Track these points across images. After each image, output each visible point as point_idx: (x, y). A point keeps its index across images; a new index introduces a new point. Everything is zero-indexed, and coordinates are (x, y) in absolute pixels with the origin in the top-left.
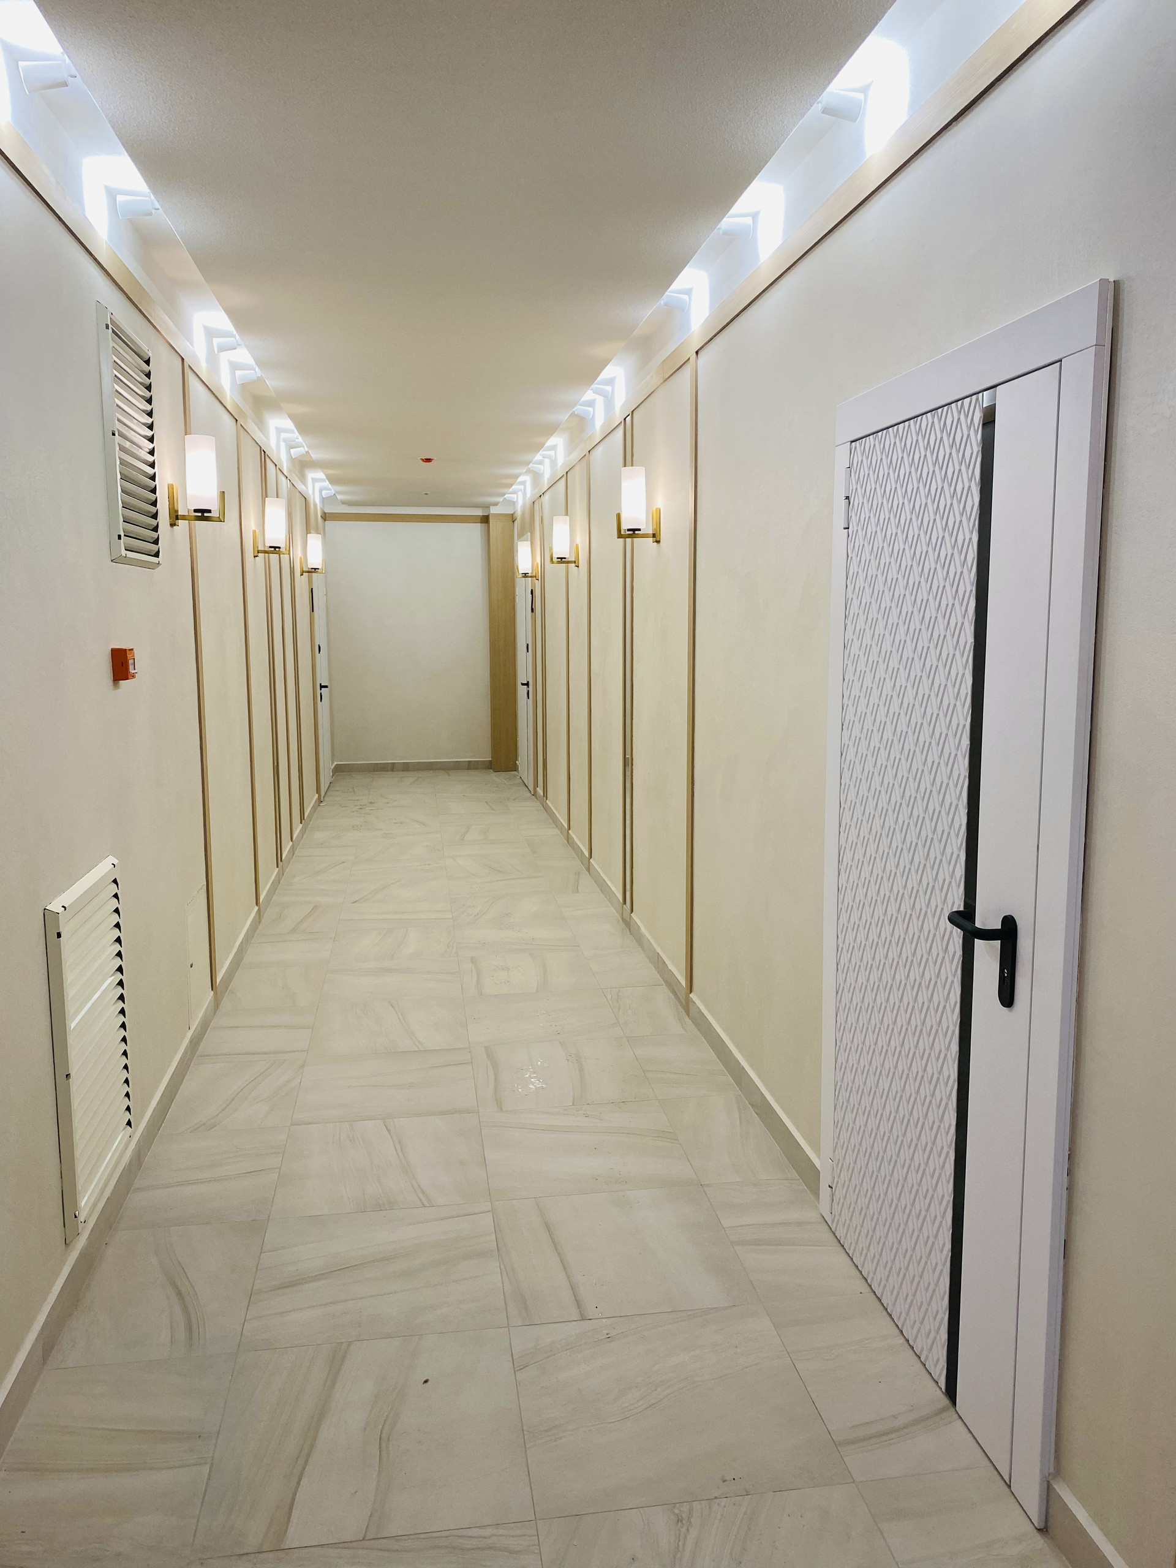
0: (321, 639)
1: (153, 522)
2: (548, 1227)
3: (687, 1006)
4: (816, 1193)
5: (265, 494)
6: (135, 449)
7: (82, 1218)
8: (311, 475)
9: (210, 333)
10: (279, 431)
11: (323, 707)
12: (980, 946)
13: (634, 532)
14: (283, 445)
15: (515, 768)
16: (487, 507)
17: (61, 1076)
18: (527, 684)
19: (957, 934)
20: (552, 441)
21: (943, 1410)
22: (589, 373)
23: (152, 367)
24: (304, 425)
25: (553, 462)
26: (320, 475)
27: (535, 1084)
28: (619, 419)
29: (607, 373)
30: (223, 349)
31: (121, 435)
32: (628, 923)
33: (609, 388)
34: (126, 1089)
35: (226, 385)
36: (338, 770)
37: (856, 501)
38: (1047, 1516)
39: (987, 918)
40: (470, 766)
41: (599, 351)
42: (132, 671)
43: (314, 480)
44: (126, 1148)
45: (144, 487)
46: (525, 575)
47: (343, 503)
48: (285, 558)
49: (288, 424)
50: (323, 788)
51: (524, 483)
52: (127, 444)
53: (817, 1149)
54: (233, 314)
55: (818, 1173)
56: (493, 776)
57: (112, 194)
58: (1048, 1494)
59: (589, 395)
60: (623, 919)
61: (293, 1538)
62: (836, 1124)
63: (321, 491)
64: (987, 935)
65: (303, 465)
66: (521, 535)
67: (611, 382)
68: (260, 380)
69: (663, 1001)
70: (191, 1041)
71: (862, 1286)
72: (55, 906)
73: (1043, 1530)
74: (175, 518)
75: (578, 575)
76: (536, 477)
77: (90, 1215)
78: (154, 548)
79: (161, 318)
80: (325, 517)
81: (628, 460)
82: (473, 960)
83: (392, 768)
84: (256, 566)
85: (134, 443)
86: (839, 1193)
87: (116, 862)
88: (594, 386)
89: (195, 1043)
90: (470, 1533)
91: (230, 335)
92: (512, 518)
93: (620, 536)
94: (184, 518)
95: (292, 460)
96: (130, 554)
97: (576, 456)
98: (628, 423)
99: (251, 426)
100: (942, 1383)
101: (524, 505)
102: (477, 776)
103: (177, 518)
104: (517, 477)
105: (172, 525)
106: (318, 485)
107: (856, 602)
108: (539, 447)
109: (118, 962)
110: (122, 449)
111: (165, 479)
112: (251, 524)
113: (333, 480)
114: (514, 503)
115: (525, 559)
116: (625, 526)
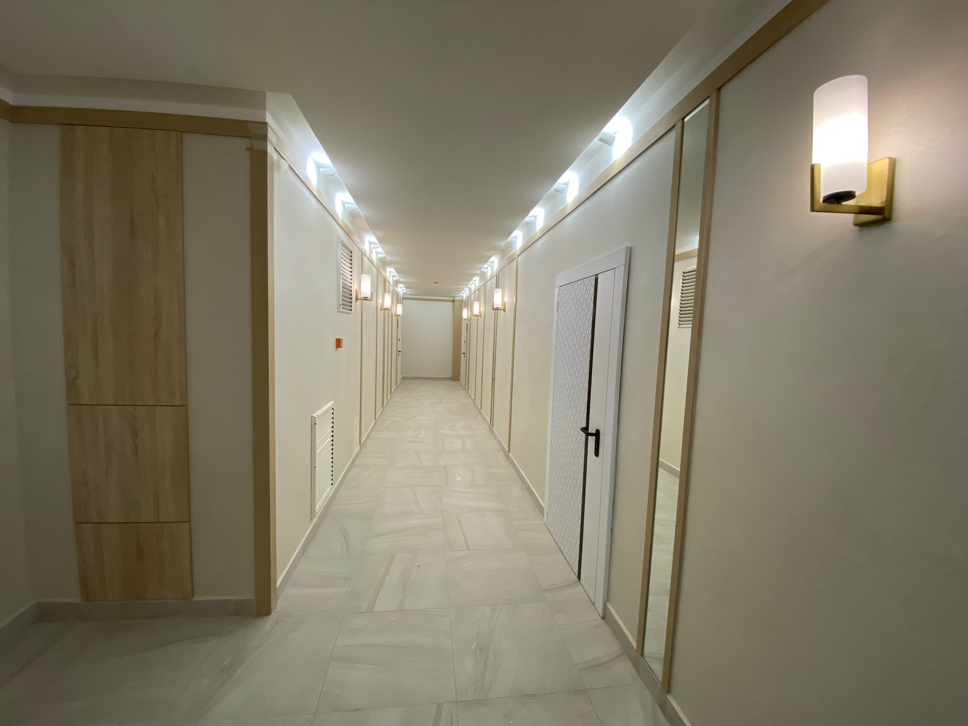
0: (400, 337)
1: (350, 300)
2: (459, 522)
3: (508, 457)
4: (543, 516)
5: (385, 291)
6: (346, 279)
7: (316, 512)
8: (400, 285)
9: (371, 243)
10: (390, 272)
11: (399, 358)
12: (590, 437)
13: (497, 309)
14: (391, 277)
15: (459, 380)
16: (454, 297)
17: (313, 467)
18: (464, 353)
19: (584, 435)
20: (475, 278)
21: (577, 582)
22: (486, 259)
23: (353, 254)
24: (397, 271)
25: (475, 285)
26: (402, 285)
27: (459, 479)
28: (495, 274)
29: (492, 259)
30: (374, 248)
31: (342, 274)
32: (491, 430)
33: (492, 264)
34: (332, 473)
35: (374, 257)
36: (403, 378)
37: (560, 304)
38: (604, 613)
39: (592, 430)
40: (445, 379)
41: (488, 253)
42: (342, 345)
43: (400, 287)
44: (330, 492)
45: (349, 290)
46: (465, 319)
47: (409, 294)
48: (390, 312)
49: (393, 270)
50: (398, 384)
51: (466, 290)
52: (344, 277)
53: (543, 501)
54: (378, 238)
55: (543, 509)
56: (452, 382)
57: (344, 203)
58: (605, 607)
59: (486, 266)
60: (490, 429)
61: (376, 609)
62: (549, 493)
63: (402, 290)
64: (592, 435)
65: (397, 283)
66: (465, 307)
67: (493, 262)
68: (385, 257)
69: (501, 456)
70: (352, 461)
71: (554, 544)
72: (315, 415)
73: (603, 618)
74: (357, 299)
75: (481, 320)
76: (470, 289)
77: (319, 510)
78: (350, 308)
79: (356, 238)
80: (404, 298)
81: (497, 287)
82: (442, 440)
83: (420, 378)
84: (381, 314)
85: (345, 276)
86: (550, 515)
87: (333, 403)
88: (488, 263)
89: (353, 461)
90: (430, 610)
91: (376, 244)
92: (462, 301)
93: (493, 309)
94: (360, 299)
95: (394, 281)
96: (343, 310)
97: (482, 283)
98: (498, 276)
99: (382, 271)
100: (577, 574)
101: (466, 298)
102: (448, 381)
103: (358, 299)
104: (464, 288)
105: (356, 301)
106: (401, 288)
107: (559, 334)
108: (471, 280)
109: (332, 434)
110: (343, 279)
111: (355, 287)
112: (380, 301)
113: (407, 288)
114: (463, 297)
115: (465, 314)
116: (495, 307)
